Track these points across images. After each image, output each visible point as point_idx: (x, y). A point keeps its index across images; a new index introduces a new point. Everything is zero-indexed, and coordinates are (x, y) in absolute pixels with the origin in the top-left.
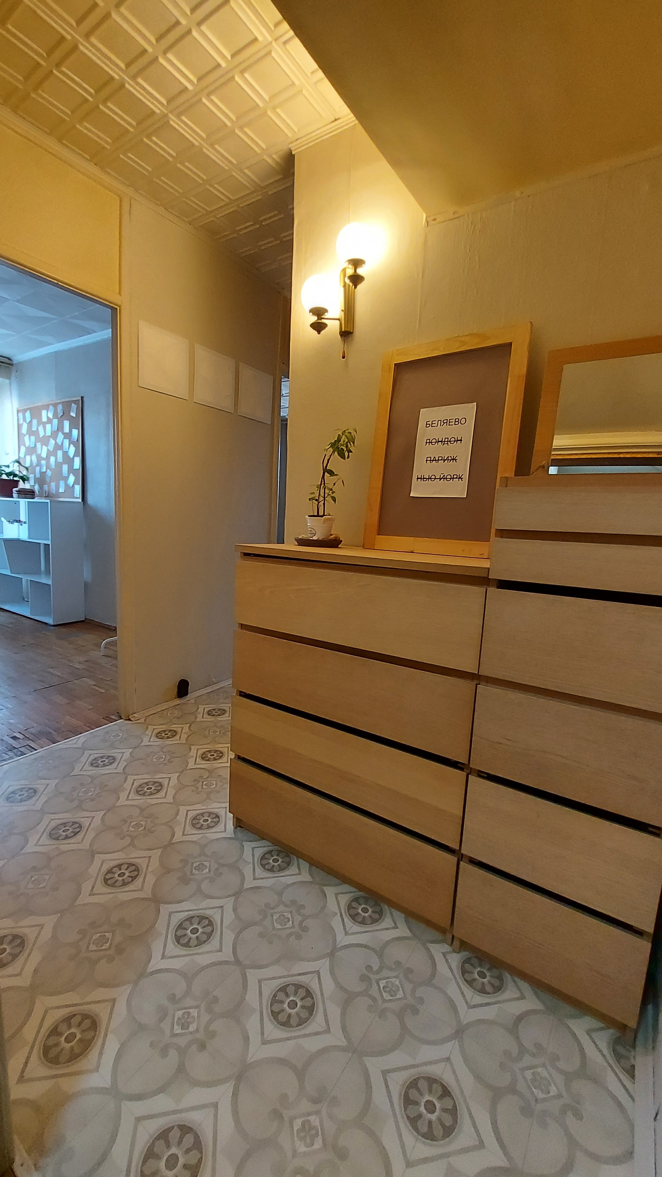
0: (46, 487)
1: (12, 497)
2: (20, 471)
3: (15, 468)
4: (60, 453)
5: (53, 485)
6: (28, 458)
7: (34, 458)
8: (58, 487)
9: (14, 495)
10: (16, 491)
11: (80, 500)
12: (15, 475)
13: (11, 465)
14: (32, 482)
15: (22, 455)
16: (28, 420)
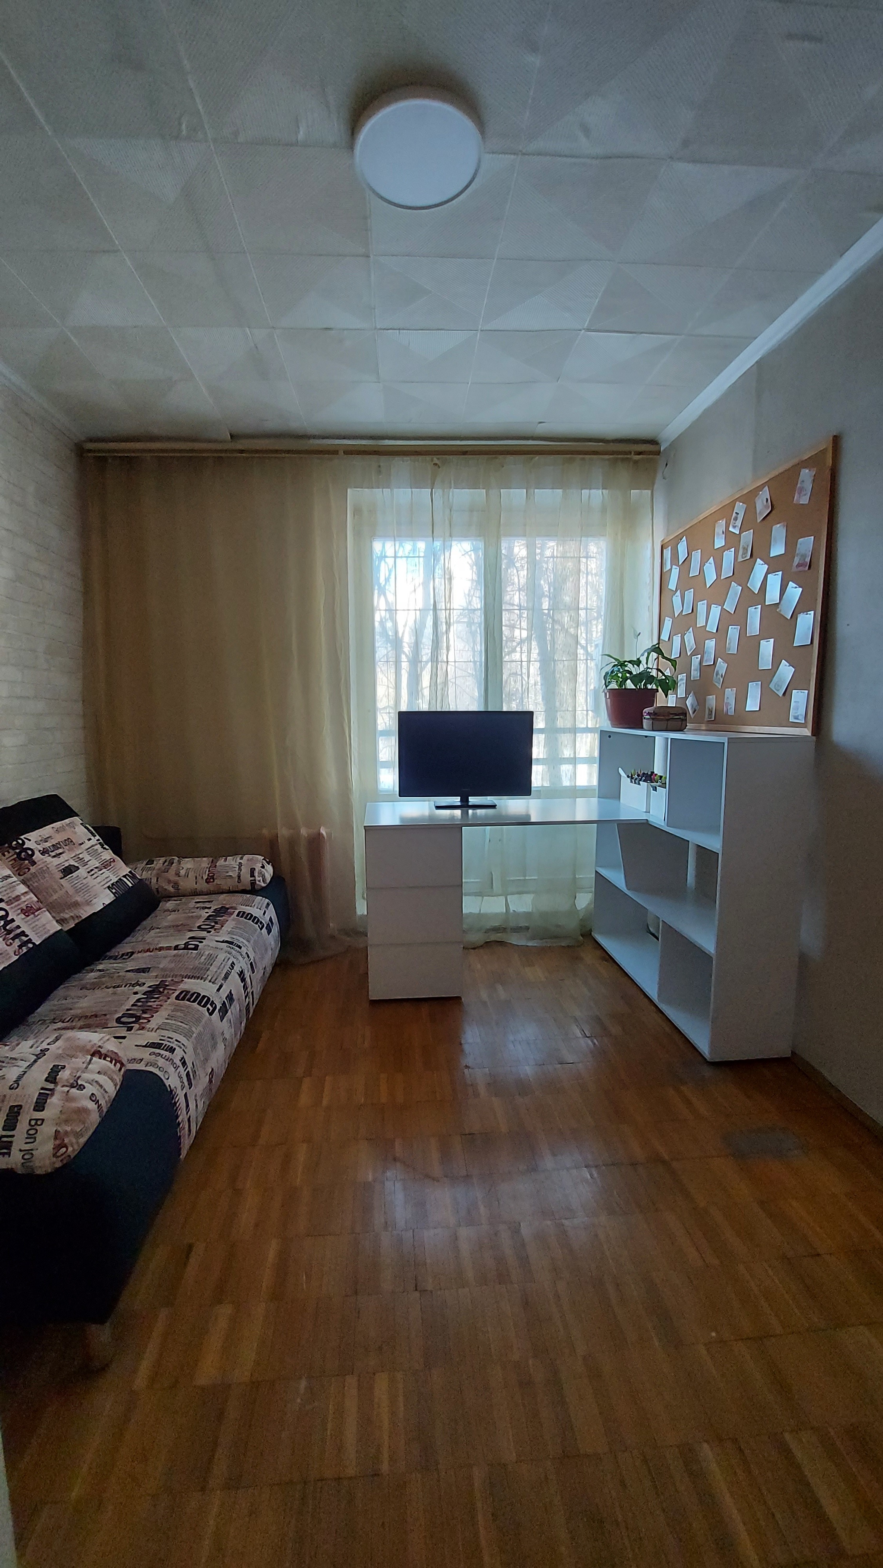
0: (712, 701)
1: (641, 727)
2: (658, 670)
3: (650, 664)
4: (755, 614)
5: (730, 694)
6: (677, 640)
7: (690, 638)
8: (742, 698)
9: (645, 723)
10: (649, 714)
11: (807, 732)
12: (651, 679)
13: (643, 659)
14: (681, 691)
15: (665, 636)
16: (682, 555)
